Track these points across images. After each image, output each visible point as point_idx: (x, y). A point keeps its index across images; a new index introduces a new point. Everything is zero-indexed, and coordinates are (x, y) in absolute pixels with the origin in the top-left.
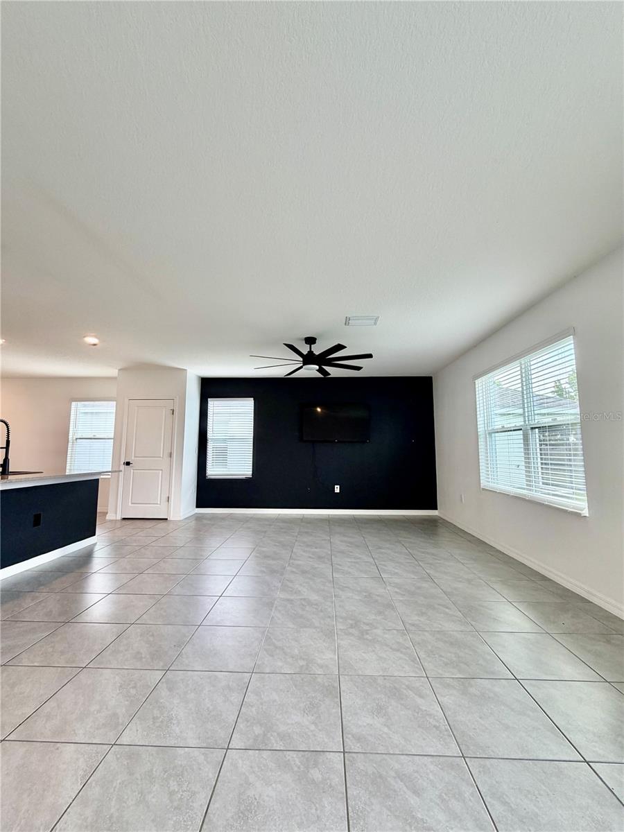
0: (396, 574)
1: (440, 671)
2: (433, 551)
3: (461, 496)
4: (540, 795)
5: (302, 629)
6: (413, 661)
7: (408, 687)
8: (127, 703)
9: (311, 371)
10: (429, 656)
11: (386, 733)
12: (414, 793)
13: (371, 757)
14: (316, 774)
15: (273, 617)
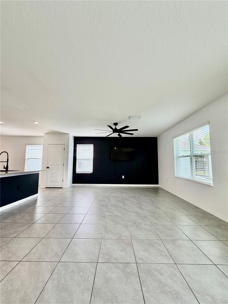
0: (147, 206)
1: (165, 238)
2: (159, 198)
3: (168, 180)
4: (201, 275)
5: (117, 225)
6: (156, 235)
7: (155, 243)
8: (60, 249)
9: (116, 135)
10: (161, 233)
11: (149, 257)
12: (161, 275)
13: (145, 264)
14: (128, 270)
15: (106, 221)
